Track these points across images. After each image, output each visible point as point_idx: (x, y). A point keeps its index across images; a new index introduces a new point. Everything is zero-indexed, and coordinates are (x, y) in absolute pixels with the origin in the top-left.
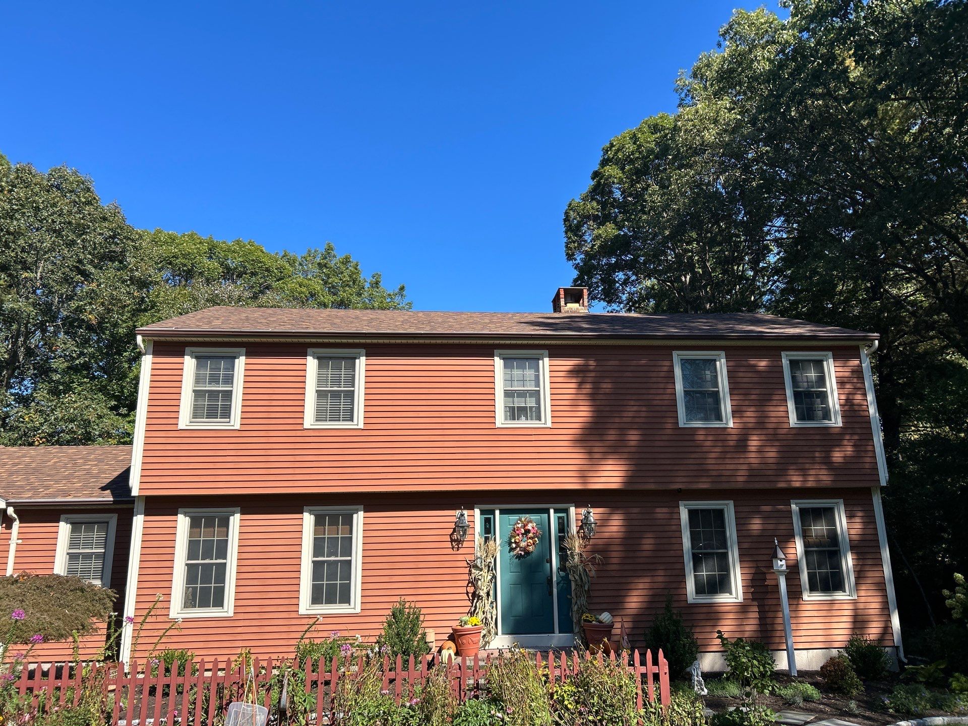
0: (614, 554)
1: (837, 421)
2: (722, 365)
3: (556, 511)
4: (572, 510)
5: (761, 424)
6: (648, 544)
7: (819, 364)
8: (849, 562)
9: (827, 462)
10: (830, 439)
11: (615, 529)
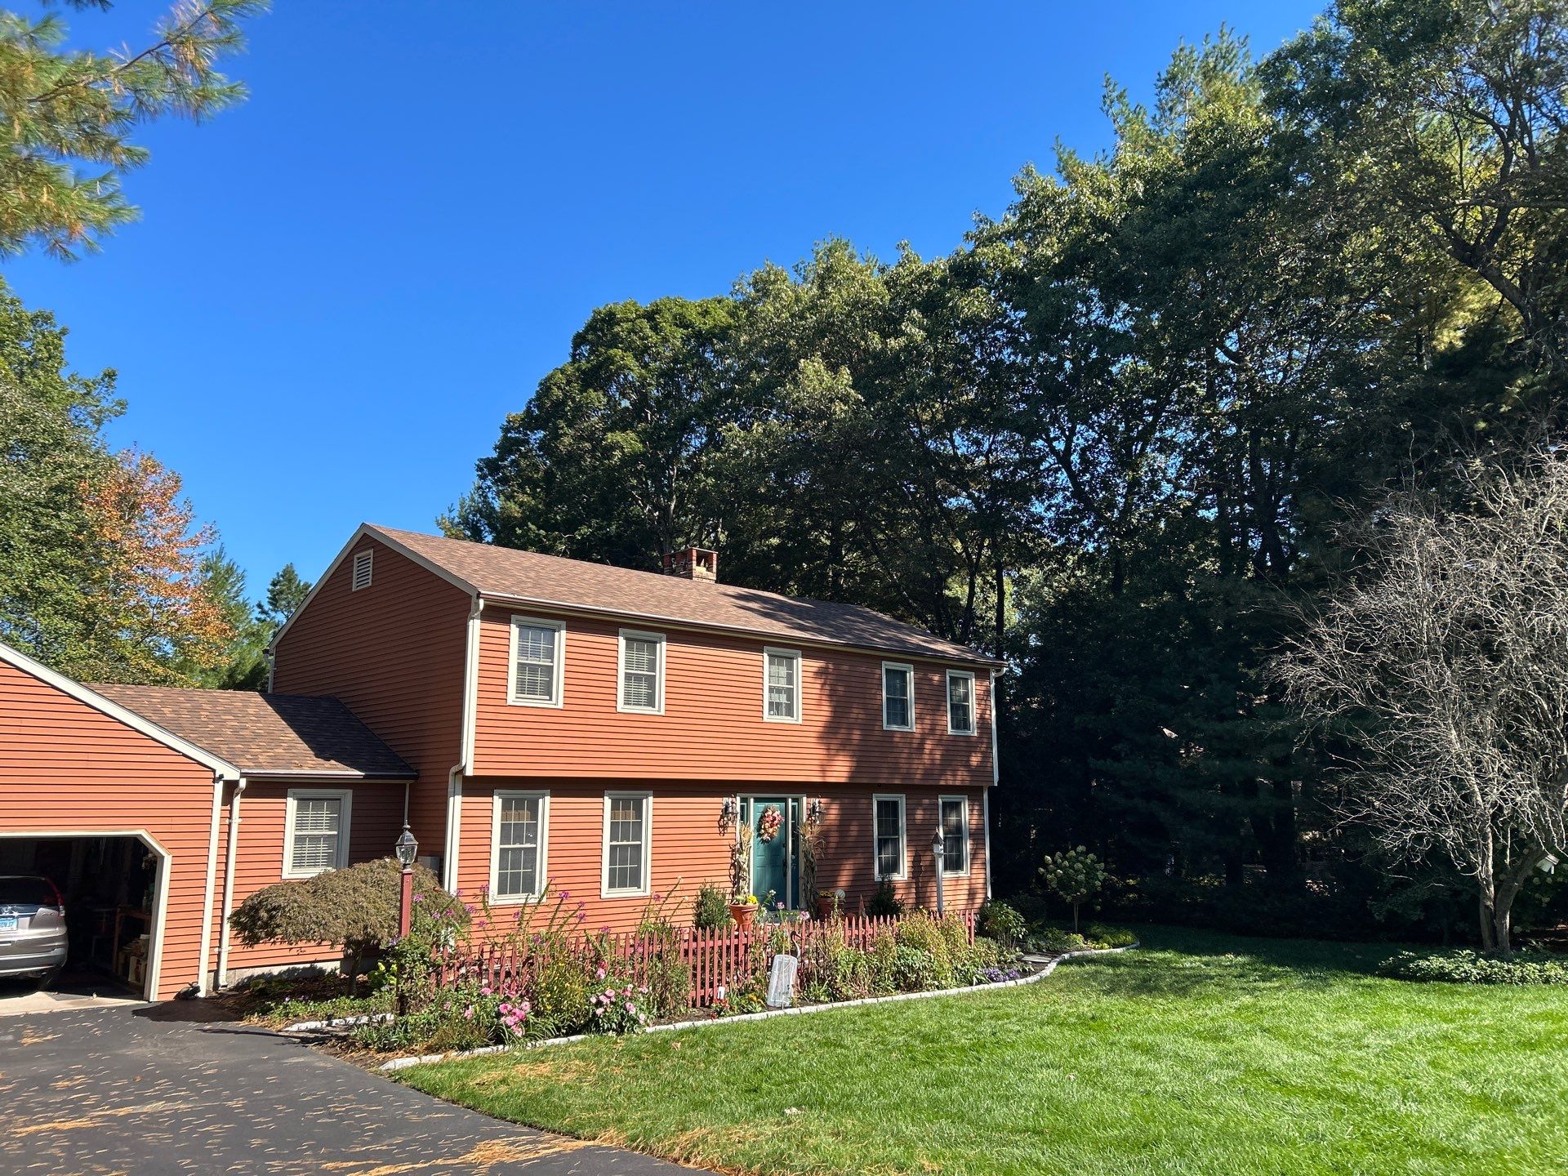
0: (832, 839)
1: (974, 732)
2: (911, 676)
3: (794, 800)
4: (805, 799)
5: (933, 730)
6: (854, 829)
7: (966, 680)
8: (968, 846)
9: (968, 765)
10: (970, 745)
11: (833, 817)
